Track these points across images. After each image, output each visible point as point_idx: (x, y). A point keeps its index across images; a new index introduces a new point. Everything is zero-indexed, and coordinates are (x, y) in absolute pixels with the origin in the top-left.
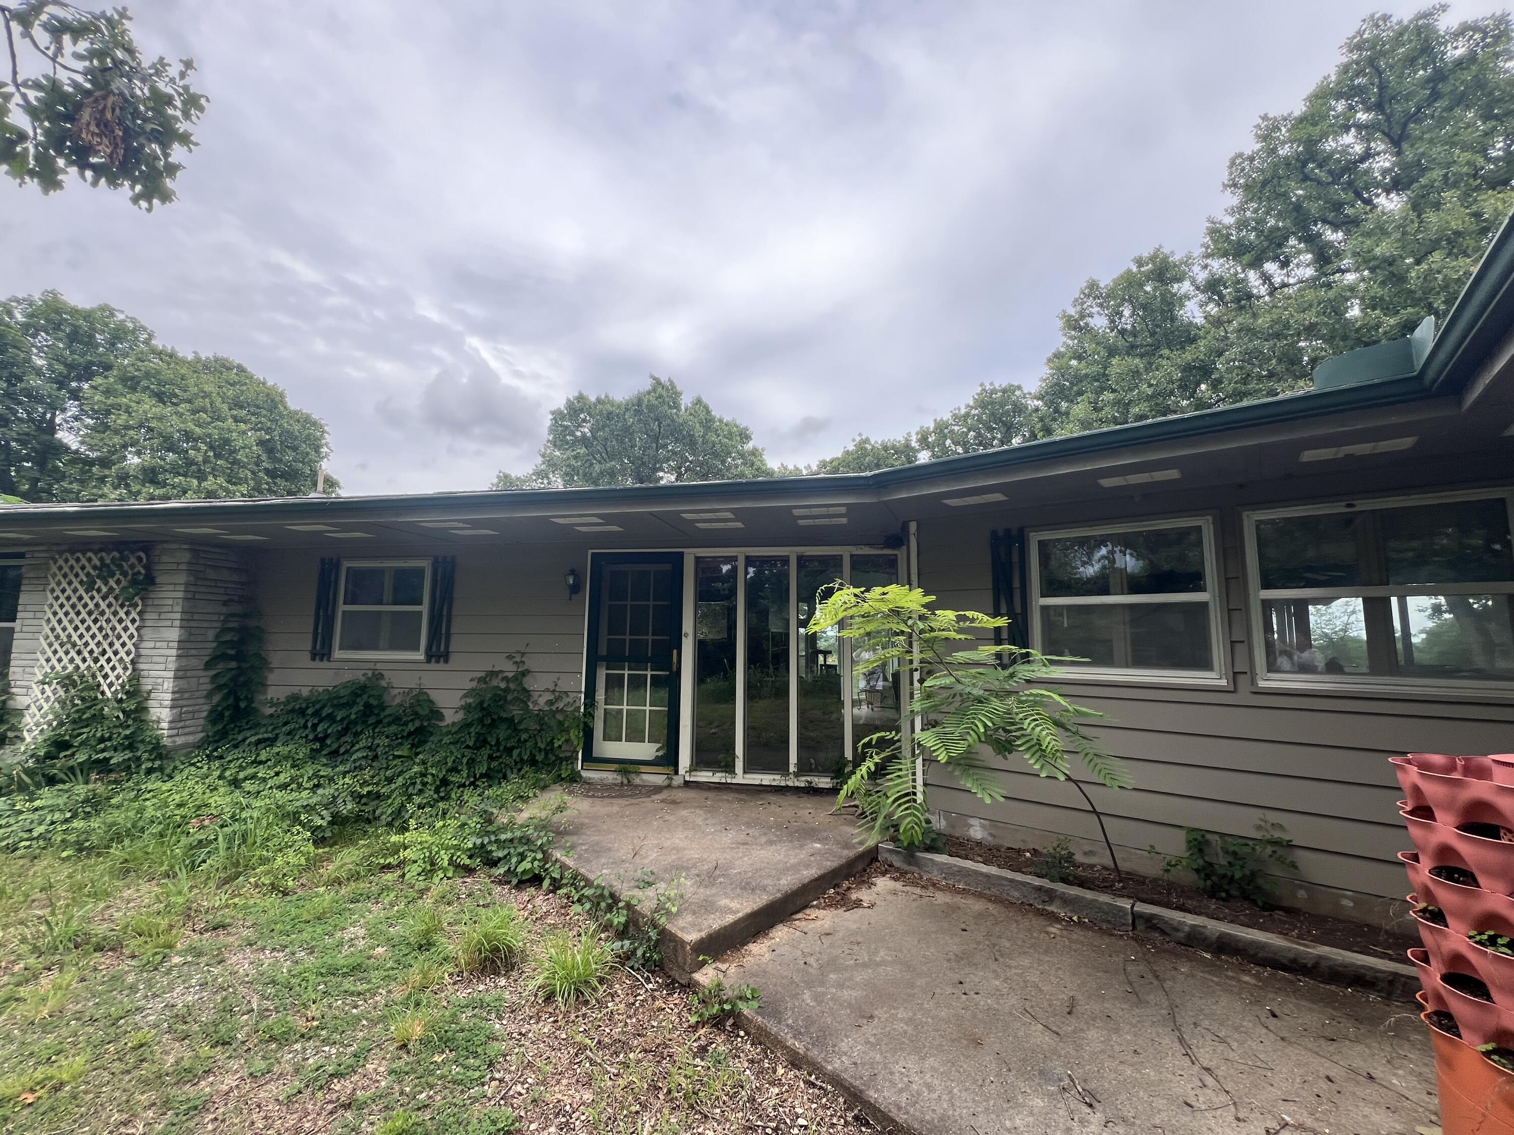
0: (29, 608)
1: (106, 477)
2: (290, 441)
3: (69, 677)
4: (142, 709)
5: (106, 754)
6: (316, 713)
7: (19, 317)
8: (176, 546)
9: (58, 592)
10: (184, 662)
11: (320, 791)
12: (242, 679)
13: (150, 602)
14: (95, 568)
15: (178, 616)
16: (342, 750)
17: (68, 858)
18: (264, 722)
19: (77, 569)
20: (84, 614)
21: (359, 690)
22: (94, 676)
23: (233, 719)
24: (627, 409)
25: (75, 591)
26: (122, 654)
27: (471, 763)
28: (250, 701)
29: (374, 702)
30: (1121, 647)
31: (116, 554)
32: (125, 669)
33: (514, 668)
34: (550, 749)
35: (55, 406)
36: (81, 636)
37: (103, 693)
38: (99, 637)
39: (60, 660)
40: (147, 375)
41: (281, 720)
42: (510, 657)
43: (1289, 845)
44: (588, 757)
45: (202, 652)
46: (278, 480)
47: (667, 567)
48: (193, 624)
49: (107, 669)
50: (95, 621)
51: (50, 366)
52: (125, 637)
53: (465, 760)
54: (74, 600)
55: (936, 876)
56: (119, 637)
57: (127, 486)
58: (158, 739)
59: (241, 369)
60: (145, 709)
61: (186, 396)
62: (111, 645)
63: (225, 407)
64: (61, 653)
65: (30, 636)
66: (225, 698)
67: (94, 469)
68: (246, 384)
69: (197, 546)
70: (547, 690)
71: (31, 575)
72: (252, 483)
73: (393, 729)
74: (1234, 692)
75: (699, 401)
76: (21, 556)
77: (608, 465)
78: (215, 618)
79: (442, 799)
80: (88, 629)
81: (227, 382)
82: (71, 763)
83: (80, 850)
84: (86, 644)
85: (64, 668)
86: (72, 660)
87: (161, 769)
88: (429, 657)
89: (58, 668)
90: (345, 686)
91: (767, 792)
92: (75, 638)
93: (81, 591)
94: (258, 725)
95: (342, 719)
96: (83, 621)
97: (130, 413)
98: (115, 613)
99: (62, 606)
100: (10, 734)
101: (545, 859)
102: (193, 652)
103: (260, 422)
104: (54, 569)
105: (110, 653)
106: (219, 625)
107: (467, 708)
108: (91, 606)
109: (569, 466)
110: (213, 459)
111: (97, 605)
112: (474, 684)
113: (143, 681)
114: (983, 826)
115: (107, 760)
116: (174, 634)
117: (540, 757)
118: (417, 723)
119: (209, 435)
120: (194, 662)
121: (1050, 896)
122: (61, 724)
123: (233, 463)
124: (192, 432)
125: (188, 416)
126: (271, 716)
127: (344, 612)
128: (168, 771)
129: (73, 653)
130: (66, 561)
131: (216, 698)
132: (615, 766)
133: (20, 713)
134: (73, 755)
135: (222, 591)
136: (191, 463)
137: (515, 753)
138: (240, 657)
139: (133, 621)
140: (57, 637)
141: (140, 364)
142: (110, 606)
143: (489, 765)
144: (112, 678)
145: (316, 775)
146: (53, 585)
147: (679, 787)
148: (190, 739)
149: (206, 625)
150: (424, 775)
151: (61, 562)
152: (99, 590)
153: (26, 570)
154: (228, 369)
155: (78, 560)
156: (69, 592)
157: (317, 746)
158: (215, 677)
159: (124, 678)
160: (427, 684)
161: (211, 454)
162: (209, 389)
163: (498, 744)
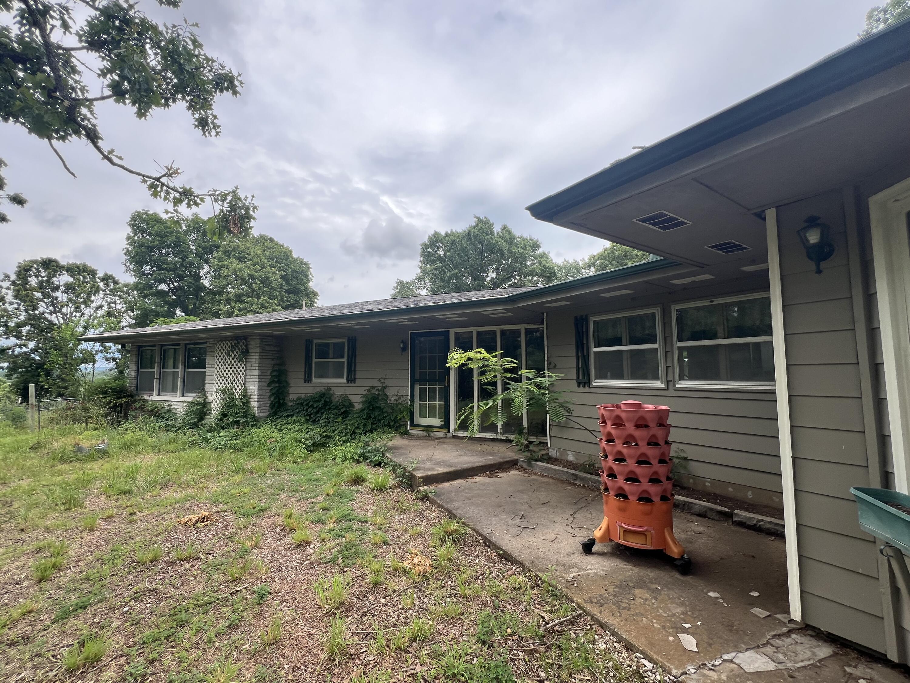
0: (209, 363)
1: (221, 300)
2: (295, 274)
3: (224, 390)
4: (248, 402)
5: (238, 419)
6: (307, 405)
7: (184, 227)
8: (254, 337)
9: (218, 357)
10: (260, 383)
11: (309, 433)
12: (281, 391)
13: (248, 360)
14: (229, 347)
15: (257, 365)
16: (317, 420)
17: (233, 452)
18: (289, 408)
19: (224, 348)
20: (227, 366)
21: (323, 395)
22: (232, 389)
23: (278, 408)
24: (463, 238)
25: (224, 356)
26: (240, 381)
27: (365, 425)
28: (284, 400)
29: (328, 400)
30: (626, 370)
31: (236, 341)
32: (242, 386)
33: (381, 385)
34: (395, 421)
35: (200, 268)
36: (227, 374)
37: (235, 396)
38: (233, 374)
39: (221, 383)
40: (234, 249)
41: (295, 407)
42: (379, 380)
43: (686, 459)
44: (412, 424)
45: (267, 380)
46: (291, 295)
47: (443, 338)
48: (263, 368)
49: (236, 387)
50: (231, 368)
51: (196, 249)
52: (241, 374)
53: (362, 424)
54: (224, 360)
55: (538, 471)
56: (239, 374)
57: (230, 304)
58: (254, 413)
59: (272, 240)
61: (249, 257)
62: (237, 377)
63: (266, 260)
64: (221, 381)
65: (210, 374)
66: (275, 399)
67: (217, 297)
68: (275, 248)
69: (263, 337)
70: (394, 395)
71: (210, 350)
72: (279, 298)
73: (335, 411)
74: (668, 389)
75: (505, 228)
76: (205, 343)
77: (453, 272)
78: (270, 366)
79: (353, 439)
80: (229, 371)
81: (267, 247)
82: (228, 422)
83: (235, 450)
84: (229, 377)
85: (222, 386)
86: (225, 383)
87: (256, 425)
88: (348, 381)
90: (317, 393)
91: (488, 441)
92: (225, 375)
93: (226, 356)
94: (287, 410)
95: (317, 407)
96: (227, 368)
97: (228, 269)
98: (237, 365)
99: (220, 362)
100: (207, 412)
101: (383, 456)
102: (263, 380)
103: (282, 266)
104: (217, 348)
105: (236, 381)
106: (271, 369)
107: (363, 402)
108: (229, 362)
109: (433, 274)
110: (262, 288)
111: (231, 362)
112: (365, 393)
113: (248, 391)
114: (572, 454)
115: (239, 421)
116: (256, 373)
117: (392, 424)
118: (344, 409)
119: (260, 276)
120: (264, 384)
121: (576, 477)
122: (223, 408)
123: (271, 289)
124: (253, 275)
125: (251, 267)
126: (291, 406)
127: (315, 362)
128: (258, 426)
129: (225, 381)
130: (220, 345)
131: (272, 399)
132: (422, 429)
133: (210, 404)
134: (228, 419)
135: (271, 355)
136: (254, 290)
137: (382, 421)
138: (279, 382)
139: (243, 368)
140: (219, 375)
142: (235, 362)
143: (372, 426)
144: (238, 390)
145: (308, 428)
146: (217, 354)
147: (450, 438)
148: (265, 414)
149: (267, 369)
150: (346, 429)
151: (218, 345)
152: (231, 356)
153: (207, 349)
154: (266, 240)
155: (224, 345)
156: (222, 357)
157: (308, 418)
158: (271, 390)
159: (242, 390)
160: (348, 392)
161: (261, 285)
162: (259, 252)
163: (375, 418)
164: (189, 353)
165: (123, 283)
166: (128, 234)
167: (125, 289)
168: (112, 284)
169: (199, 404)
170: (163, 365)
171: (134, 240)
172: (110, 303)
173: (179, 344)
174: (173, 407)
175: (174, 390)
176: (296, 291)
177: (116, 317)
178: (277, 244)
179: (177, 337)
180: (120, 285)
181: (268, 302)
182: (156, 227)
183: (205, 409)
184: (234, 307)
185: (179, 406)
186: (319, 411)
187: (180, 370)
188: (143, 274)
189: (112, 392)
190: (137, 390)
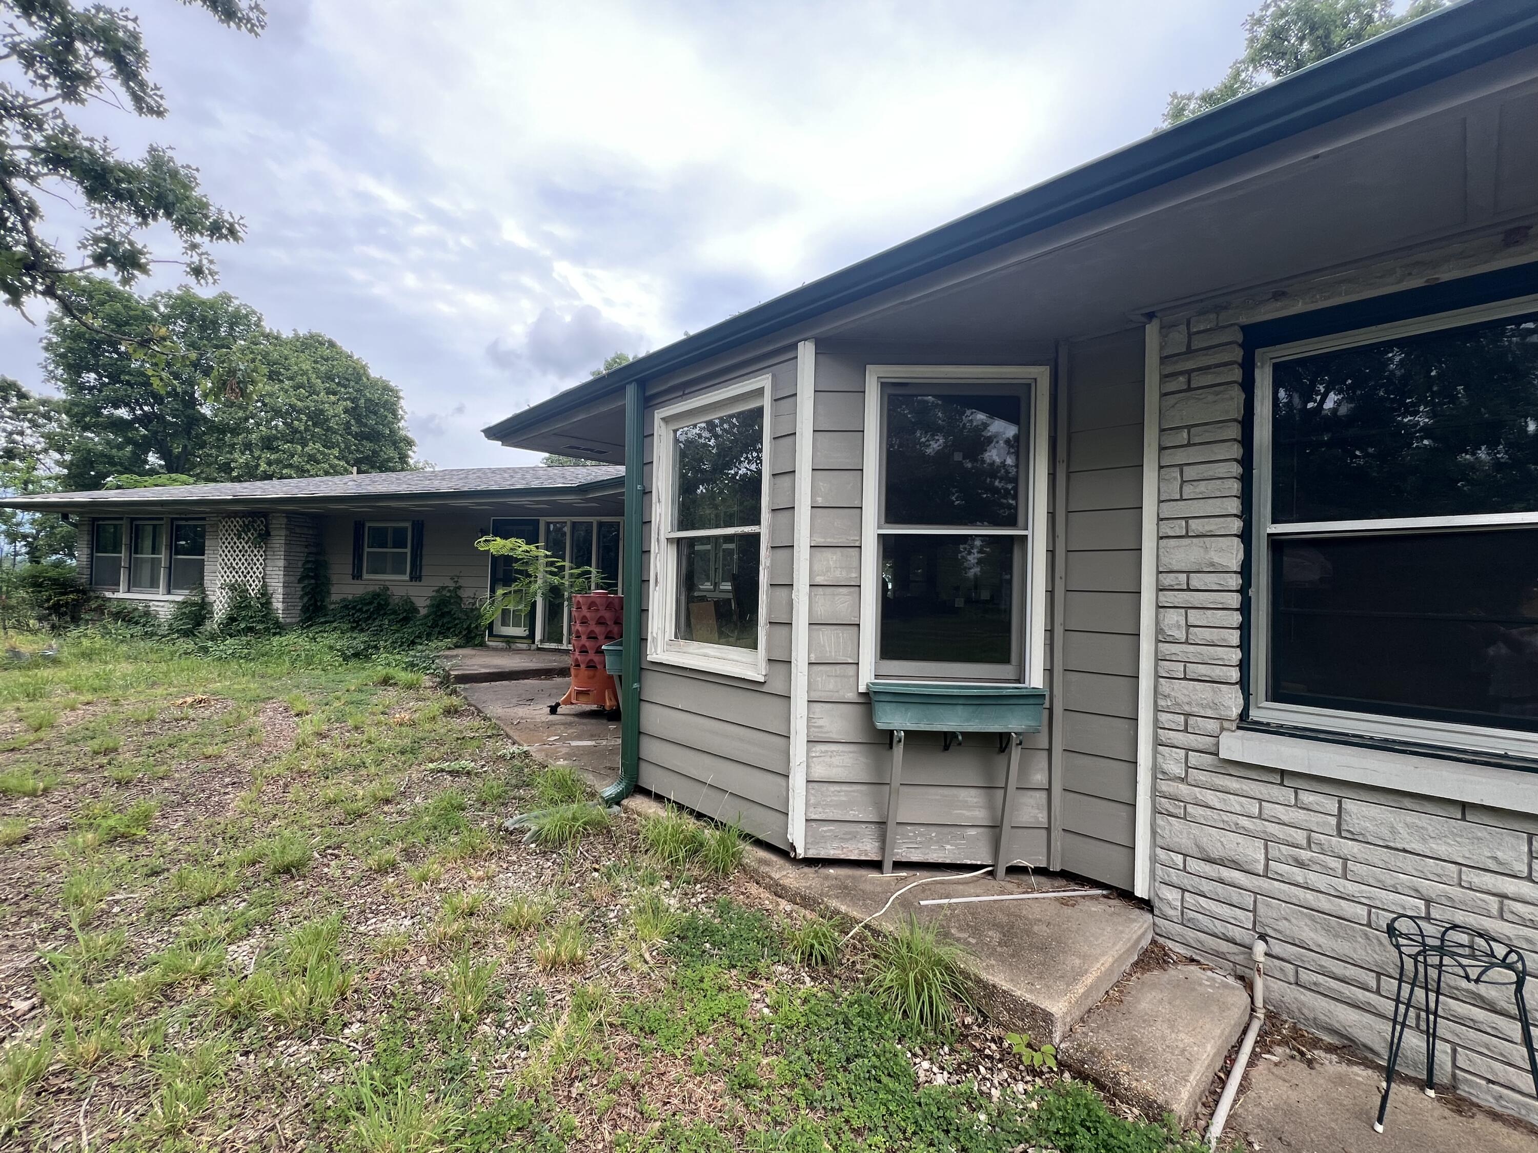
0: (210, 548)
1: (235, 444)
2: (373, 407)
3: (233, 585)
4: (269, 603)
5: (254, 625)
6: (354, 608)
7: (162, 309)
8: (278, 516)
9: (224, 540)
10: (287, 578)
12: (318, 589)
13: (269, 545)
14: (241, 526)
15: (283, 553)
16: (365, 627)
18: (329, 612)
19: (232, 527)
20: (237, 552)
21: (376, 595)
22: (245, 585)
23: (314, 612)
25: (232, 539)
26: (257, 573)
28: (323, 601)
29: (383, 603)
31: (250, 519)
32: (260, 581)
33: (454, 585)
34: (469, 630)
36: (237, 564)
37: (250, 594)
38: (246, 564)
39: (228, 577)
41: (338, 611)
42: (452, 579)
44: (491, 634)
45: (297, 574)
46: (364, 442)
47: (531, 528)
48: (291, 558)
49: (251, 582)
50: (243, 556)
52: (258, 565)
54: (232, 544)
56: (255, 564)
57: (251, 452)
58: (278, 618)
59: (332, 344)
60: (271, 603)
61: (289, 373)
62: (252, 568)
63: (319, 381)
64: (228, 573)
65: (212, 563)
66: (310, 599)
67: (227, 438)
68: (337, 359)
69: (289, 515)
70: (469, 598)
71: (211, 530)
72: (343, 446)
73: (392, 617)
76: (204, 519)
78: (302, 555)
80: (240, 560)
81: (322, 357)
82: (238, 628)
84: (240, 568)
85: (230, 581)
86: (234, 577)
87: (279, 633)
88: (411, 579)
89: (228, 581)
90: (368, 593)
92: (234, 565)
93: (235, 539)
94: (326, 614)
95: (367, 611)
96: (237, 556)
98: (252, 551)
99: (226, 547)
100: (208, 615)
102: (292, 573)
103: (348, 393)
104: (221, 527)
105: (251, 573)
106: (303, 559)
107: (432, 606)
108: (241, 547)
110: (311, 428)
111: (243, 547)
112: (434, 594)
113: (269, 588)
115: (255, 627)
116: (281, 563)
117: (464, 633)
118: (405, 614)
119: (308, 408)
120: (292, 578)
122: (232, 610)
123: (327, 430)
125: (292, 392)
126: (333, 609)
127: (368, 553)
128: (283, 634)
129: (234, 573)
130: (227, 523)
131: (306, 599)
132: (501, 639)
133: (211, 604)
134: (239, 624)
135: (305, 540)
136: (296, 431)
137: (451, 630)
138: (316, 577)
139: (261, 556)
140: (226, 564)
141: (254, 347)
142: (249, 547)
144: (253, 586)
145: (350, 636)
146: (221, 535)
147: (534, 650)
148: (294, 620)
149: (297, 559)
150: (402, 638)
151: (224, 523)
152: (244, 539)
153: (207, 527)
154: (322, 344)
155: (232, 522)
156: (229, 539)
157: (355, 625)
158: (304, 587)
159: (259, 586)
160: (411, 593)
161: (310, 423)
162: (306, 366)
163: (443, 625)
164: (177, 532)
165: (37, 397)
166: (50, 312)
167: (41, 408)
168: (15, 399)
169: (194, 604)
170: (135, 548)
171: (62, 324)
172: (11, 433)
173: (162, 519)
174: (152, 608)
175: (154, 584)
176: (373, 436)
177: (22, 459)
178: (340, 353)
179: (159, 509)
180: (32, 400)
181: (322, 453)
182: (107, 306)
183: (204, 612)
184: (259, 458)
185: (163, 607)
186: (370, 618)
187: (163, 556)
188: (82, 387)
189: (52, 584)
190: (91, 584)
